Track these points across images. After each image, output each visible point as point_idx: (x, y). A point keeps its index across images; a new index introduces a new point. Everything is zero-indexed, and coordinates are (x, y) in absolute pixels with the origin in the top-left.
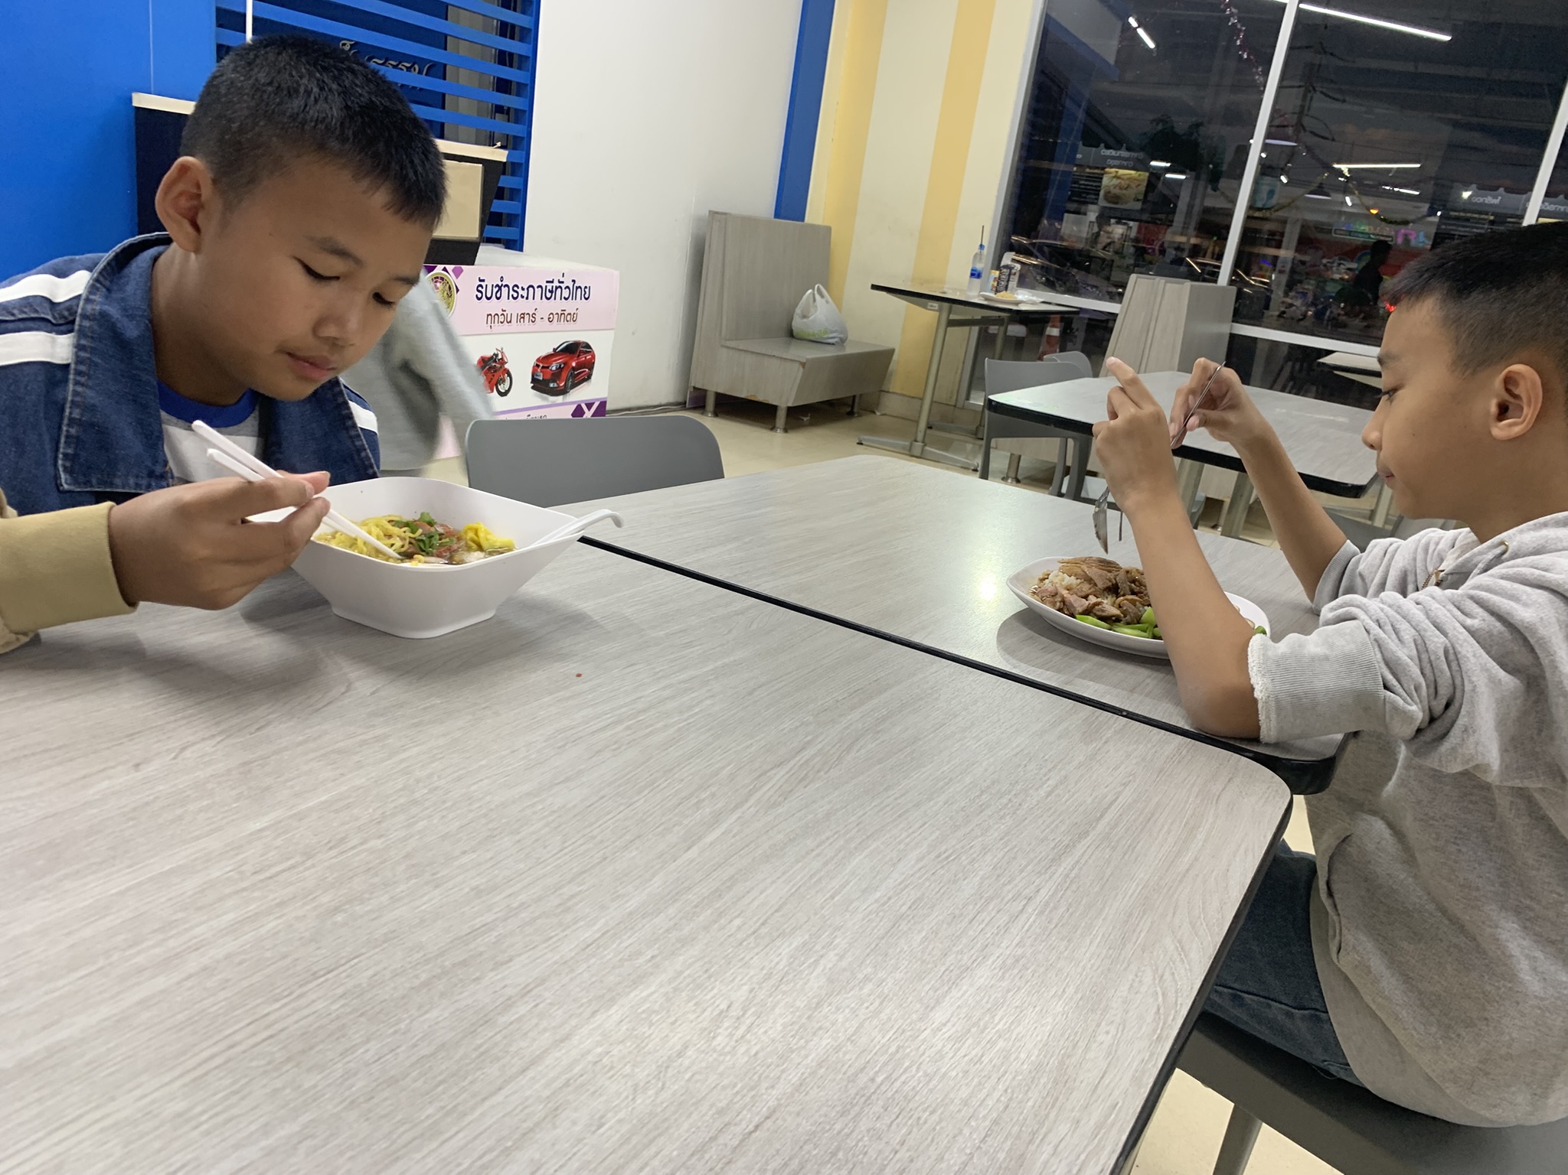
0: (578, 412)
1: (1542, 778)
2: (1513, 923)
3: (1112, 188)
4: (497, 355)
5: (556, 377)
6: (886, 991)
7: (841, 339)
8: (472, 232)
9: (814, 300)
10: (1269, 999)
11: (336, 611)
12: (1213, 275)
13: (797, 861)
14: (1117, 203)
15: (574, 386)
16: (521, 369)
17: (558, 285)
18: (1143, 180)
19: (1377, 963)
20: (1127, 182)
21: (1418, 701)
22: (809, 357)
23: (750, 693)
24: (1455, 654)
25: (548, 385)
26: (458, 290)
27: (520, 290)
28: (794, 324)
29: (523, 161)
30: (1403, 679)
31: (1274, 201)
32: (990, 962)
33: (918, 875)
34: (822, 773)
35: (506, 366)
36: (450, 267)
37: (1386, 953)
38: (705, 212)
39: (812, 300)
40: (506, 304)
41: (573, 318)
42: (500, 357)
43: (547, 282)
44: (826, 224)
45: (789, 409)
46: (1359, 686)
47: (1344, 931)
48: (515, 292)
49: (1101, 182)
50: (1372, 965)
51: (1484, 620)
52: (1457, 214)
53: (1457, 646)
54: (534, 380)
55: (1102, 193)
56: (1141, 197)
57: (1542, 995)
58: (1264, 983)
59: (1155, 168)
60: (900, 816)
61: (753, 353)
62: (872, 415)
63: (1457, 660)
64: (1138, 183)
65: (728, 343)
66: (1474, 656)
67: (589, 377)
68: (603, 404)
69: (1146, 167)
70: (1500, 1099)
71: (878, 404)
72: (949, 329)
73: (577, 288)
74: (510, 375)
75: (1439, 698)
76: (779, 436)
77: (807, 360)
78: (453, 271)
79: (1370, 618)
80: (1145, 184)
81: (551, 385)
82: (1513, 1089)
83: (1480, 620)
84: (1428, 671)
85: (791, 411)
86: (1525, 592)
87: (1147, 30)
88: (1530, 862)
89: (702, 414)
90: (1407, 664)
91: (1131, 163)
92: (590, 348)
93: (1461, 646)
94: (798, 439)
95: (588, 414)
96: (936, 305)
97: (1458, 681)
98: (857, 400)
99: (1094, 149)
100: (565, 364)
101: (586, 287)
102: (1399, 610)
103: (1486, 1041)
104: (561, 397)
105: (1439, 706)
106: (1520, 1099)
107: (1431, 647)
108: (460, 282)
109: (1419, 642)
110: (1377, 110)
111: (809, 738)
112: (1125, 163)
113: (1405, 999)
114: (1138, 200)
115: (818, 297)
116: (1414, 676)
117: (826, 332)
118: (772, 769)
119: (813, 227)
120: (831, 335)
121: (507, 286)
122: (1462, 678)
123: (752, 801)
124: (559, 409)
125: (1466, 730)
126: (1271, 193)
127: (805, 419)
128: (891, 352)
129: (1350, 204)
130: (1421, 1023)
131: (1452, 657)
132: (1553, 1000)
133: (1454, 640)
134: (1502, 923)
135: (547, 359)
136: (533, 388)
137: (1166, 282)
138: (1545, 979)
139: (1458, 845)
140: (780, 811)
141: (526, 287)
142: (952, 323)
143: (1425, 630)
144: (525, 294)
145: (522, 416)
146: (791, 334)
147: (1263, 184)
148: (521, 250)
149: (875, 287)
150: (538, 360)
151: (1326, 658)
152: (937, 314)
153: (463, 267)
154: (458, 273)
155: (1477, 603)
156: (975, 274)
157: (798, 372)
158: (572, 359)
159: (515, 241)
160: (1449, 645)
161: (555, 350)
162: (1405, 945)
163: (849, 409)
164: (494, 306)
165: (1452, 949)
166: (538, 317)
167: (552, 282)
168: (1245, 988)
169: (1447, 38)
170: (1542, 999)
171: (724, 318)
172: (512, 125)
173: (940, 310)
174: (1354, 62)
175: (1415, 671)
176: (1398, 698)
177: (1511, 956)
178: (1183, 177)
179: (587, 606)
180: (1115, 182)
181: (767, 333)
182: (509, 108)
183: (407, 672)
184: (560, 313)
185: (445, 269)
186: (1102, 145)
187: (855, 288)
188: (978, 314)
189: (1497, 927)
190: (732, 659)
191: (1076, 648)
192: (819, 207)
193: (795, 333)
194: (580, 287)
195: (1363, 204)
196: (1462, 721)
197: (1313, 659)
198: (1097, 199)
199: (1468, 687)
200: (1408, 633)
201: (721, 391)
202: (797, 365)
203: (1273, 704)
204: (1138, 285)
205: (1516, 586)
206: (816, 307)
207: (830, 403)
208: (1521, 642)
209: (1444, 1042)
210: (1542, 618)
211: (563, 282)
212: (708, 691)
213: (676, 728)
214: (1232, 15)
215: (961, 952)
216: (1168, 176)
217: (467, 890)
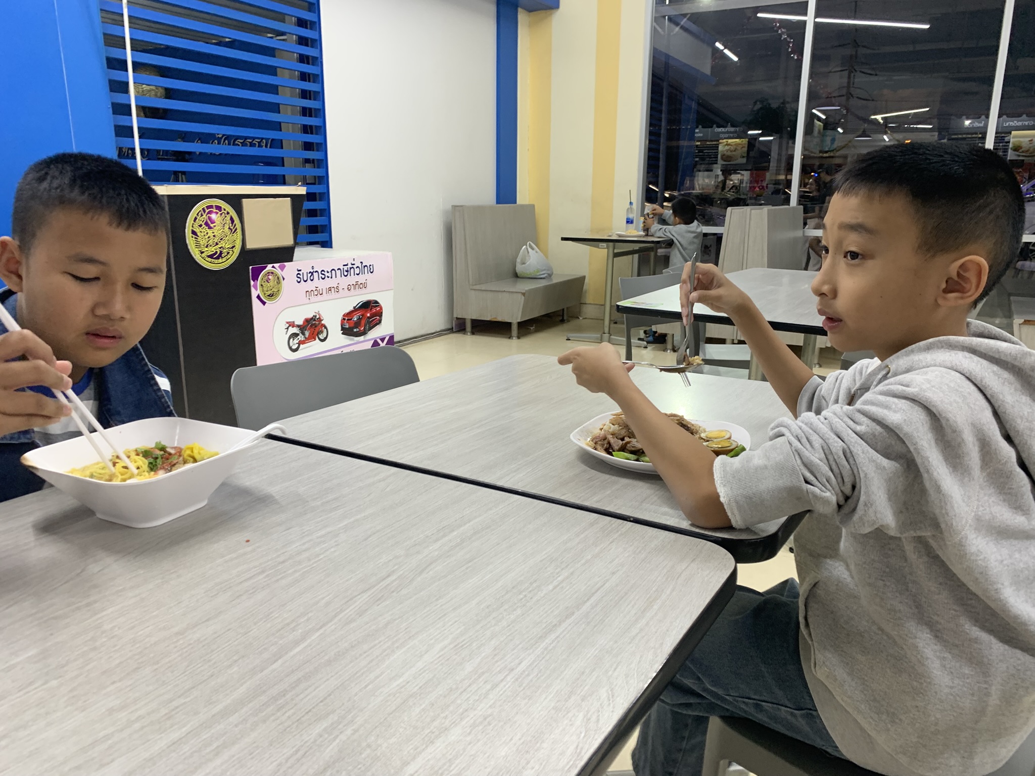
0: (376, 344)
1: (929, 529)
2: (927, 633)
3: (725, 152)
4: (316, 316)
5: (357, 324)
6: (379, 754)
7: (549, 274)
8: (289, 241)
9: (528, 252)
10: (779, 705)
11: (99, 516)
12: (787, 201)
13: (351, 662)
14: (730, 161)
15: (370, 329)
16: (333, 323)
17: (352, 266)
18: (745, 144)
19: (841, 673)
20: (735, 147)
21: (831, 488)
22: (527, 289)
23: (366, 539)
24: (851, 452)
25: (353, 330)
26: (284, 279)
27: (326, 273)
28: (517, 269)
29: (326, 191)
30: (818, 475)
31: (835, 146)
32: (464, 722)
33: (436, 662)
34: (395, 593)
35: (323, 322)
36: (277, 265)
37: (848, 664)
38: (449, 207)
39: (527, 252)
40: (317, 283)
41: (364, 286)
42: (318, 317)
43: (344, 265)
44: (531, 203)
45: (519, 323)
46: (788, 484)
47: (817, 652)
48: (323, 275)
49: (718, 149)
50: (837, 674)
51: (868, 426)
52: (956, 136)
53: (851, 447)
54: (343, 329)
55: (719, 156)
56: (745, 155)
57: (951, 684)
58: (774, 693)
59: (751, 135)
60: (440, 618)
61: (491, 291)
62: (577, 320)
63: (853, 456)
64: (741, 146)
65: (475, 287)
66: (863, 453)
67: (380, 322)
68: (392, 337)
69: (746, 136)
70: (939, 763)
71: (580, 313)
72: (615, 259)
73: (364, 267)
74: (326, 328)
75: (846, 484)
76: (514, 342)
77: (526, 291)
78: (279, 267)
79: (792, 435)
80: (746, 146)
81: (355, 330)
82: (946, 755)
83: (865, 426)
84: (834, 467)
85: (521, 325)
86: (894, 403)
87: (730, 50)
88: (933, 589)
89: (464, 334)
90: (818, 465)
91: (736, 135)
92: (378, 303)
93: (854, 447)
94: (527, 341)
95: (383, 345)
96: (604, 245)
97: (855, 472)
98: (565, 312)
99: (710, 129)
100: (362, 315)
101: (370, 265)
102: (812, 426)
103: (919, 723)
104: (362, 337)
105: (847, 489)
106: (952, 762)
107: (834, 450)
108: (284, 273)
109: (825, 447)
110: (895, 78)
111: (396, 567)
112: (732, 135)
113: (863, 696)
114: (743, 157)
115: (530, 250)
116: (824, 472)
117: (538, 271)
118: (359, 594)
119: (522, 206)
120: (541, 273)
121: (316, 271)
122: (858, 469)
123: (336, 620)
124: (363, 343)
125: (866, 505)
126: (833, 140)
127: (532, 328)
128: (584, 278)
129: (887, 140)
130: (875, 713)
131: (849, 455)
132: (960, 687)
133: (848, 443)
134: (919, 634)
135: (350, 314)
136: (343, 334)
137: (751, 210)
138: (952, 673)
139: (884, 581)
140: (352, 626)
141: (329, 271)
142: (616, 255)
143: (828, 439)
144: (329, 275)
145: (338, 352)
146: (516, 276)
147: (826, 136)
148: (331, 247)
149: (564, 239)
150: (344, 315)
151: (766, 467)
152: (606, 250)
153: (285, 264)
154: (282, 268)
155: (863, 414)
156: (630, 221)
157: (522, 299)
158: (366, 312)
159: (327, 242)
160: (845, 447)
161: (354, 307)
162: (859, 657)
163: (561, 318)
164: (310, 286)
165: (889, 658)
166: (340, 289)
167: (347, 265)
168: (763, 698)
169: (927, 27)
170: (952, 688)
171: (470, 273)
172: (316, 170)
173: (608, 248)
174: (878, 49)
175: (825, 469)
176: (816, 489)
177: (927, 658)
178: (772, 138)
179: (274, 490)
180: (727, 148)
181: (500, 277)
182: (313, 160)
183: (129, 554)
184: (355, 284)
185: (273, 267)
186: (715, 126)
187: (553, 241)
188: (637, 247)
189: (916, 638)
190: (363, 515)
191: (613, 475)
192: (525, 193)
193: (519, 275)
194: (366, 266)
195: (894, 139)
196: (863, 498)
197: (757, 469)
198: (717, 160)
199: (862, 475)
200: (817, 442)
201: (475, 317)
202: (520, 295)
203: (734, 504)
204: (733, 213)
205: (888, 398)
206: (530, 256)
207: (547, 316)
208: (896, 437)
209: (892, 726)
210: (905, 420)
211: (354, 264)
212: (336, 541)
213: (301, 572)
214: (783, 33)
215: (446, 718)
216: (761, 139)
217: (104, 710)
